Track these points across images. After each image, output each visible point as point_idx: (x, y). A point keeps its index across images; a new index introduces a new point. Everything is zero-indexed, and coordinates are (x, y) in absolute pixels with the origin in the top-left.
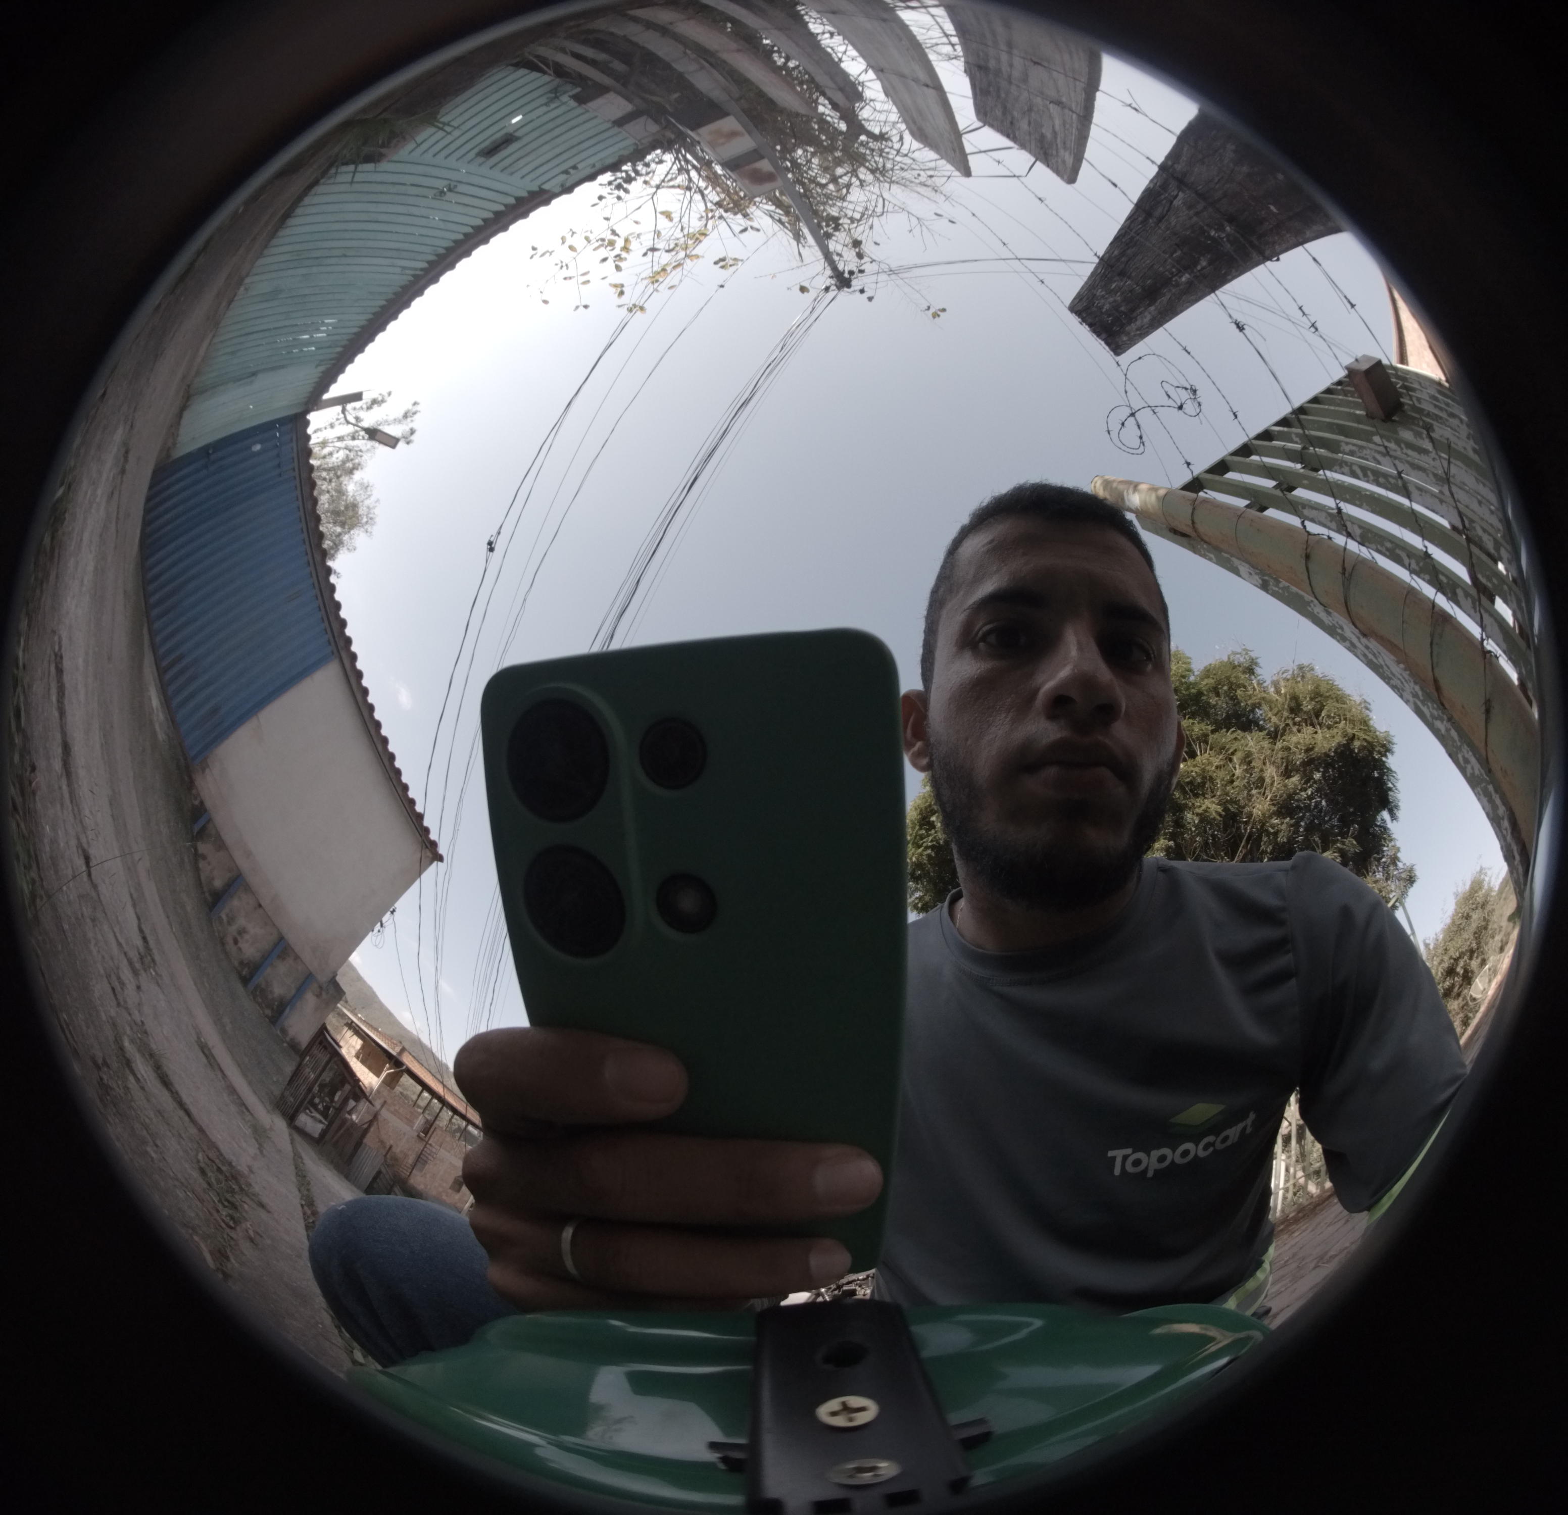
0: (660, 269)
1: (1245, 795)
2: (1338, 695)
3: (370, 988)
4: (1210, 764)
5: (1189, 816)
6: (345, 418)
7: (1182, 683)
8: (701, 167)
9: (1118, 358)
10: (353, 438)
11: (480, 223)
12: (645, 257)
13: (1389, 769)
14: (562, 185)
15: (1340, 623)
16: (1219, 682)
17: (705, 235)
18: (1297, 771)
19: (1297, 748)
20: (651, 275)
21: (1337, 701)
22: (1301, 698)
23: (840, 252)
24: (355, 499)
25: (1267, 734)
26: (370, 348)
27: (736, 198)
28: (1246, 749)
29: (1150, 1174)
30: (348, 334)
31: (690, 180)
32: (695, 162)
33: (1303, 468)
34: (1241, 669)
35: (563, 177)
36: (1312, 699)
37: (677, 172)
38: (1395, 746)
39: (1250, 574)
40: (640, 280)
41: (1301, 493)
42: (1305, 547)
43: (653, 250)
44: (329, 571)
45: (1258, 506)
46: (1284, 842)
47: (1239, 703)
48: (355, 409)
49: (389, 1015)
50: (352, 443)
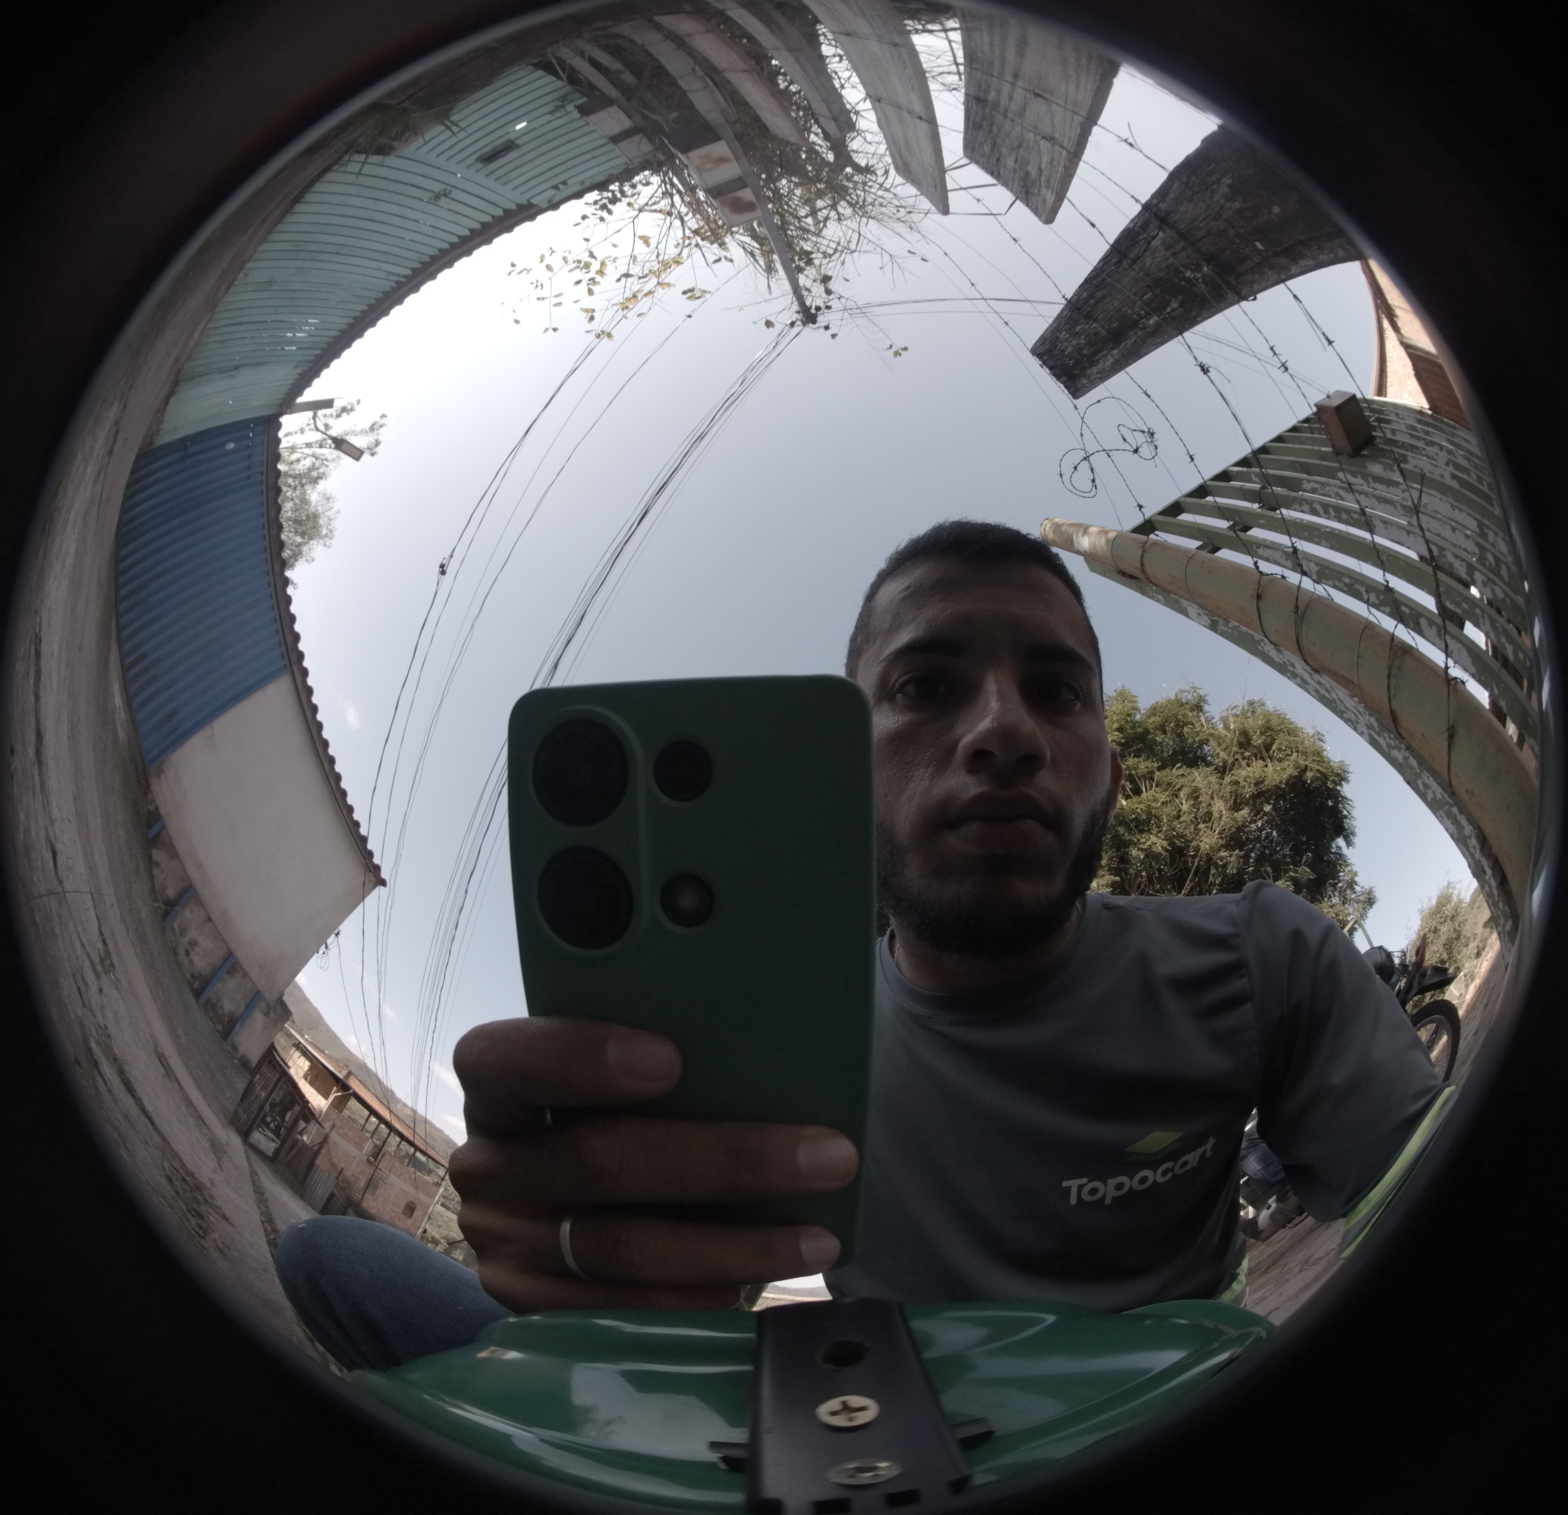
0: (631, 296)
1: (1192, 829)
2: (1290, 728)
3: (316, 1009)
4: (1155, 800)
5: (1134, 852)
6: (315, 423)
7: (1127, 720)
8: (685, 193)
9: (1076, 402)
10: (321, 446)
11: (467, 233)
12: (618, 283)
13: (1344, 798)
14: (550, 201)
15: (1292, 660)
16: (1166, 720)
17: (678, 263)
18: (1247, 804)
19: (1246, 781)
20: (622, 301)
21: (1289, 734)
22: (1251, 733)
23: (809, 287)
24: (316, 510)
25: (1215, 769)
26: (347, 354)
27: (713, 226)
28: (1193, 785)
29: (1108, 1201)
30: (327, 337)
31: (673, 205)
32: (680, 187)
33: (1260, 508)
34: (1188, 706)
35: (553, 192)
36: (1262, 733)
37: (661, 196)
38: (1350, 775)
39: (1199, 614)
40: (610, 305)
41: (1256, 533)
42: (1256, 588)
43: (627, 275)
44: (286, 582)
45: (1210, 548)
46: (1233, 874)
47: (1186, 740)
48: (325, 416)
49: (334, 1038)
50: (320, 451)
